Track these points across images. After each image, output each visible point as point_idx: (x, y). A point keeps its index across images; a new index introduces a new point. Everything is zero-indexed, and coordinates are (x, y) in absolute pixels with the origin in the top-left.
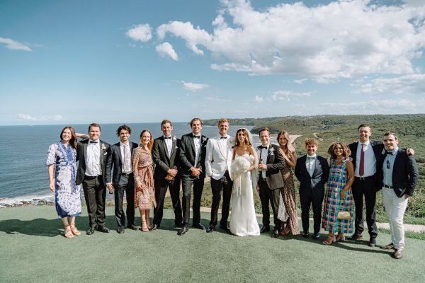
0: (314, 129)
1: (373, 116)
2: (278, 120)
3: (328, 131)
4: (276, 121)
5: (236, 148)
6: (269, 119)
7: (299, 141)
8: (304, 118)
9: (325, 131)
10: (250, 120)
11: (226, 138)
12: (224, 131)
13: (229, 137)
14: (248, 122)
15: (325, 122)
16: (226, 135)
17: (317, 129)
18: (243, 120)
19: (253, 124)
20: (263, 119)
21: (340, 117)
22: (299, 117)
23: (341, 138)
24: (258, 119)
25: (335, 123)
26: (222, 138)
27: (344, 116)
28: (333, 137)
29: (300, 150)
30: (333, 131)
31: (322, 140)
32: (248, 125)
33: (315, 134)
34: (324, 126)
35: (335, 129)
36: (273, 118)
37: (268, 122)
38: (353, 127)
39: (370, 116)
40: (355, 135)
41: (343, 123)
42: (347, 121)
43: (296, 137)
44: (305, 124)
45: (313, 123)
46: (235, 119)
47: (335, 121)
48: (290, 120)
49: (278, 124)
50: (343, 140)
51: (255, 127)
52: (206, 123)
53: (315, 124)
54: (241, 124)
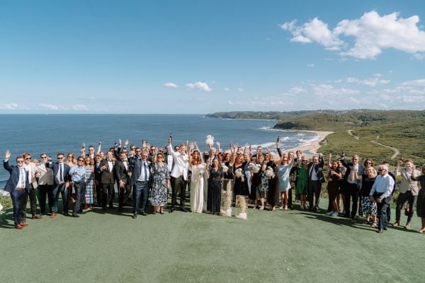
0: (349, 125)
1: (421, 112)
2: (307, 115)
3: (366, 128)
4: (304, 115)
6: (296, 113)
7: (330, 138)
8: (337, 112)
9: (361, 128)
10: (275, 113)
14: (273, 116)
15: (362, 118)
17: (351, 125)
18: (267, 113)
19: (278, 118)
20: (289, 113)
21: (380, 112)
22: (332, 111)
23: (381, 136)
24: (284, 113)
25: (374, 120)
27: (385, 111)
28: (373, 136)
29: (331, 149)
30: (371, 128)
31: (357, 138)
32: (272, 118)
33: (349, 131)
34: (361, 122)
35: (374, 126)
36: (302, 112)
37: (295, 116)
38: (395, 124)
39: (418, 112)
40: (399, 133)
41: (384, 119)
42: (389, 117)
43: (327, 133)
44: (339, 119)
45: (348, 118)
46: (259, 112)
47: (374, 116)
48: (320, 114)
49: (307, 119)
50: (384, 139)
51: (281, 121)
52: (226, 115)
53: (351, 119)
54: (264, 118)
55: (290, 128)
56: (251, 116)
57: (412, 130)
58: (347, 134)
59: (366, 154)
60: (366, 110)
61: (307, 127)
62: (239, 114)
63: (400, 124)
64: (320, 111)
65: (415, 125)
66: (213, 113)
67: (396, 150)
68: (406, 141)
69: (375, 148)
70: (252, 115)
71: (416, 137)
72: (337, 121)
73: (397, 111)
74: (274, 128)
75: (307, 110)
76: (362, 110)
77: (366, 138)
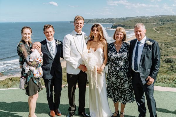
0: (153, 25)
2: (131, 19)
3: (163, 26)
4: (128, 20)
5: (89, 43)
6: (124, 19)
8: (147, 18)
9: (161, 26)
11: (81, 35)
12: (80, 29)
13: (84, 33)
14: (110, 21)
15: (161, 20)
16: (81, 32)
17: (156, 25)
18: (107, 19)
19: (113, 22)
20: (120, 19)
21: (171, 16)
22: (144, 17)
23: (172, 30)
24: (117, 19)
25: (168, 21)
26: (77, 35)
27: (174, 16)
28: (167, 31)
30: (167, 26)
31: (159, 32)
32: (110, 22)
33: (154, 29)
34: (160, 23)
35: (168, 25)
36: (127, 18)
37: (123, 21)
41: (174, 21)
44: (148, 22)
45: (153, 21)
46: (102, 19)
47: (168, 19)
48: (138, 19)
49: (130, 22)
50: (173, 32)
51: (114, 24)
53: (155, 21)
54: (105, 22)
56: (97, 21)
58: (153, 30)
59: (164, 41)
60: (163, 15)
62: (90, 21)
64: (137, 17)
69: (168, 38)
72: (147, 22)
74: (111, 28)
75: (130, 17)
76: (161, 15)
77: (163, 32)
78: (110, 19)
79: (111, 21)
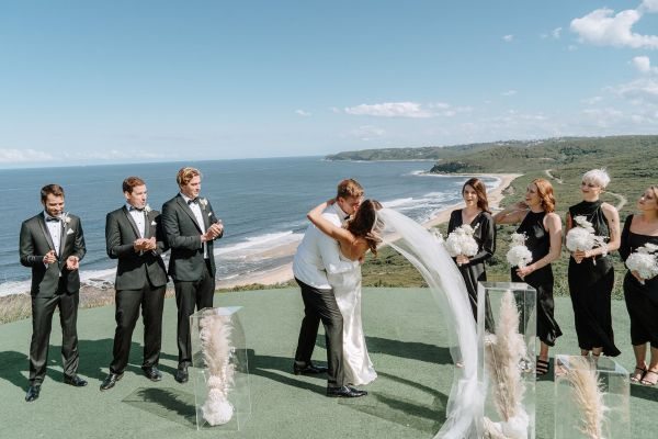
0: (545, 162)
2: (480, 149)
3: (572, 165)
4: (475, 151)
6: (463, 148)
7: (519, 183)
8: (526, 144)
9: (565, 166)
10: (429, 149)
14: (428, 154)
15: (565, 150)
17: (549, 162)
18: (419, 150)
19: (436, 157)
20: (453, 148)
21: (593, 140)
22: (518, 142)
24: (445, 148)
25: (584, 152)
27: (600, 139)
30: (581, 165)
31: (560, 182)
32: (428, 157)
33: (547, 172)
34: (564, 157)
35: (583, 162)
36: (472, 146)
37: (462, 153)
38: (618, 157)
39: (651, 137)
40: (625, 171)
41: (600, 151)
42: (607, 147)
43: (513, 176)
44: (529, 154)
45: (543, 153)
46: (405, 149)
47: (584, 147)
48: (501, 148)
49: (480, 156)
51: (440, 161)
52: (356, 156)
53: (548, 153)
54: (414, 157)
55: (455, 171)
56: (394, 155)
57: (644, 165)
60: (571, 138)
61: (482, 169)
62: (375, 154)
63: (625, 156)
64: (500, 142)
65: (648, 158)
66: (336, 153)
67: (621, 197)
68: (637, 183)
70: (396, 154)
71: (651, 175)
72: (527, 157)
73: (619, 137)
74: (433, 170)
76: (565, 138)
77: (572, 181)
78: (427, 150)
79: (431, 153)
